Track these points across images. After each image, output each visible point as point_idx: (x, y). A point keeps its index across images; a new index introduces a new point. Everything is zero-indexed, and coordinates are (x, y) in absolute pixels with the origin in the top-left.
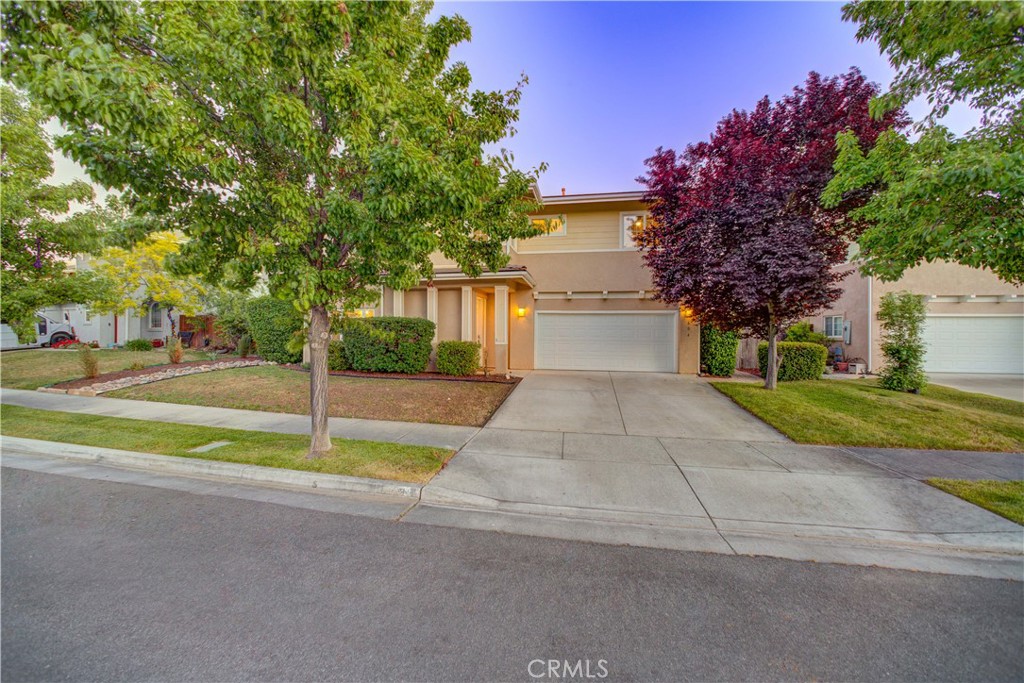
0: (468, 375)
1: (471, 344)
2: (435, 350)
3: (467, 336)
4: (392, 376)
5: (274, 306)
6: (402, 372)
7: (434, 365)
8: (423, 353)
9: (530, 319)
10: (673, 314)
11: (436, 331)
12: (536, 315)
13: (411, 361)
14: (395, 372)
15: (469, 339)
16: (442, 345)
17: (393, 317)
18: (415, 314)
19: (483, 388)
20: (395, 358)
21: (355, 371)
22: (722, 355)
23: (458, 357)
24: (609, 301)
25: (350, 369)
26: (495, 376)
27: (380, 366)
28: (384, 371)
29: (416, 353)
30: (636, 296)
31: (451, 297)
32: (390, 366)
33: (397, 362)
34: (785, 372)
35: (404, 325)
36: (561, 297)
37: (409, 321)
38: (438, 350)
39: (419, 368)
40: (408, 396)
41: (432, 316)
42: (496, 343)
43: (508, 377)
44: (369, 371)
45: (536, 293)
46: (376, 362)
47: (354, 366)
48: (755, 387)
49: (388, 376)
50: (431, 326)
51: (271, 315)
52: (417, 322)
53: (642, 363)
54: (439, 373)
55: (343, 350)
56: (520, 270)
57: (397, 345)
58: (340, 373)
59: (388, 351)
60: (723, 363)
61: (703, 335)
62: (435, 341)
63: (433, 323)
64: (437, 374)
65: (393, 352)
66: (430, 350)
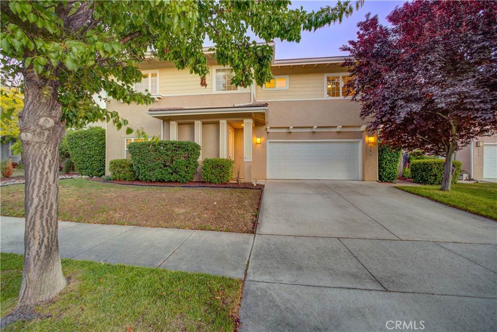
0: (225, 183)
1: (227, 160)
2: (201, 165)
3: (223, 155)
4: (169, 184)
5: (85, 137)
6: (176, 181)
7: (200, 176)
8: (192, 167)
9: (264, 145)
10: (359, 142)
11: (201, 151)
12: (268, 143)
13: (183, 173)
14: (170, 181)
15: (225, 157)
16: (206, 162)
17: (169, 141)
18: (186, 138)
19: (240, 193)
20: (170, 171)
21: (141, 181)
22: (390, 168)
23: (218, 170)
24: (316, 133)
25: (137, 180)
26: (245, 184)
27: (159, 177)
28: (163, 181)
29: (187, 167)
30: (334, 130)
31: (211, 128)
32: (167, 177)
33: (172, 174)
34: (436, 179)
35: (178, 146)
36: (285, 131)
37: (181, 143)
38: (203, 165)
39: (189, 178)
40: (180, 201)
41: (198, 140)
42: (245, 160)
43: (255, 185)
44: (151, 181)
45: (268, 127)
46: (157, 174)
47: (140, 177)
48: (436, 189)
49: (166, 184)
50: (198, 147)
51: (84, 143)
52: (187, 144)
53: (338, 174)
54: (204, 182)
55: (131, 166)
56: (263, 106)
57: (172, 161)
58: (130, 183)
59: (165, 166)
60: (390, 174)
61: (380, 156)
62: (200, 159)
63: (199, 146)
64: (203, 183)
65: (169, 166)
66: (197, 166)
